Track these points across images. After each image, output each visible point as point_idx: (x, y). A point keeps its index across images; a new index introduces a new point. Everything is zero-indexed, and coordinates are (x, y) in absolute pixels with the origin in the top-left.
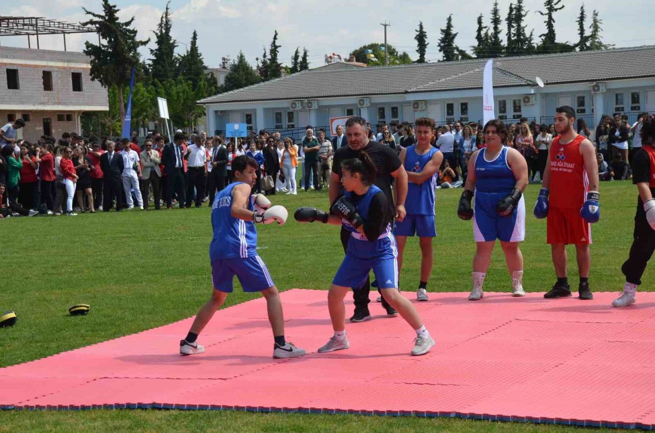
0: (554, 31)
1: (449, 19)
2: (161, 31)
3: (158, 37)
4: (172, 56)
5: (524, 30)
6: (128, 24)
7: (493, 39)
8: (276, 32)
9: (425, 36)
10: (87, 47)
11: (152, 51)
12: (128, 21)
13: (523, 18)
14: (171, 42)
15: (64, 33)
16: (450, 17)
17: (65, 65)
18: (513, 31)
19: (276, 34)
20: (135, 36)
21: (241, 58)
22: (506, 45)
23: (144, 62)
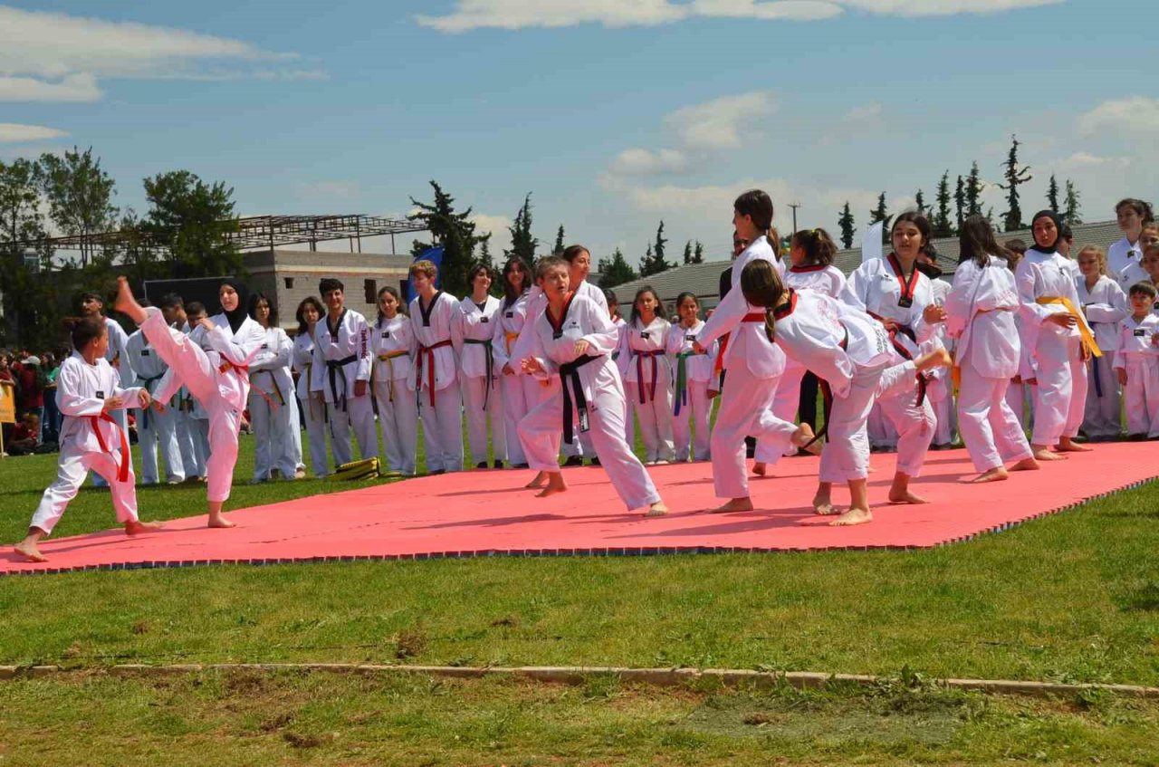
0: (1018, 209)
1: (882, 198)
2: (518, 228)
3: (514, 235)
4: (532, 258)
5: (979, 209)
6: (464, 216)
7: (940, 222)
8: (661, 222)
9: (851, 220)
10: (416, 247)
11: (506, 252)
12: (463, 212)
13: (978, 194)
14: (531, 241)
15: (392, 233)
16: (883, 195)
17: (392, 271)
18: (965, 210)
19: (662, 225)
20: (473, 230)
21: (618, 257)
22: (957, 228)
23: (497, 267)
